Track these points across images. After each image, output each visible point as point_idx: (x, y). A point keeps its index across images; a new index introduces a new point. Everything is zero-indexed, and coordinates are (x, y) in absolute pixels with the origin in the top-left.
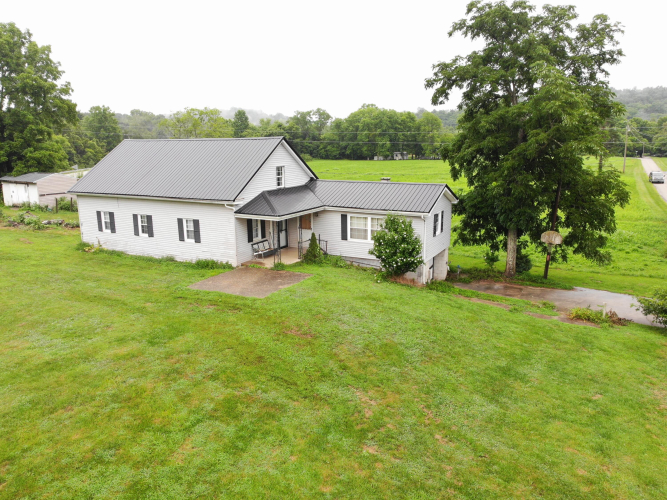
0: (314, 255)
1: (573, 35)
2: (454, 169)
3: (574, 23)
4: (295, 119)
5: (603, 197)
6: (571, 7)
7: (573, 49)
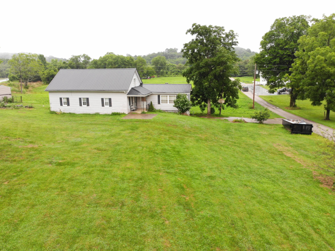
0: (151, 108)
1: (224, 36)
2: (187, 80)
3: (224, 32)
4: (72, 59)
5: (235, 87)
6: (223, 27)
7: (224, 40)
